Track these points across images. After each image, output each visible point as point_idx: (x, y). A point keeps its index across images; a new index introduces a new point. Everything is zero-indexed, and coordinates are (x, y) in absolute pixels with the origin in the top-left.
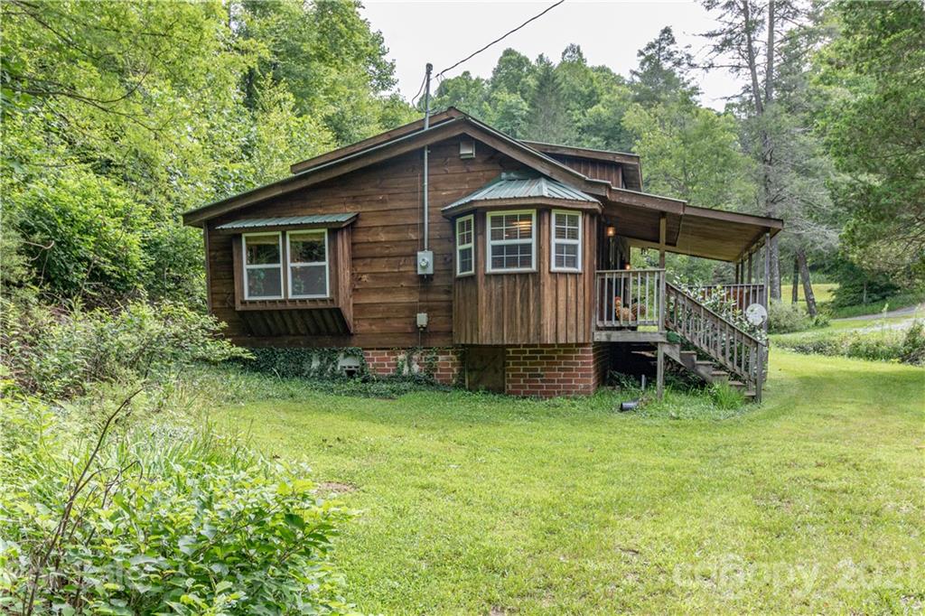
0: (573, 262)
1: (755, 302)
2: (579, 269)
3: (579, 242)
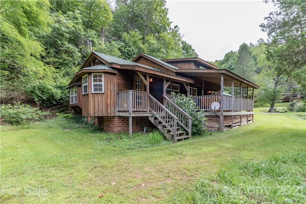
0: (101, 90)
1: (215, 101)
2: (103, 92)
3: (103, 83)
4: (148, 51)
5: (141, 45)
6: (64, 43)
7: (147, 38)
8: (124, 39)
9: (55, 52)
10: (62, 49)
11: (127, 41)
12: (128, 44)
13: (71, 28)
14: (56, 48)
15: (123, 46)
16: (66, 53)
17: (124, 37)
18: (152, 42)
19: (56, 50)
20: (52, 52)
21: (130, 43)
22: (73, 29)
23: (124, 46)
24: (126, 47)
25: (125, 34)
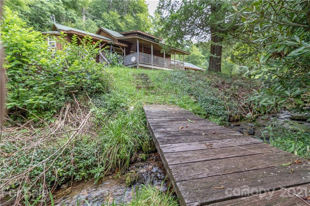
3: (55, 42)
4: (125, 28)
5: (119, 24)
6: (47, 19)
7: (125, 17)
8: (104, 18)
9: (39, 26)
10: (45, 24)
11: (106, 20)
12: (107, 22)
13: (53, 8)
14: (41, 24)
15: (102, 24)
16: (48, 28)
17: (104, 16)
18: (129, 20)
19: (40, 25)
20: (37, 27)
21: (108, 21)
22: (54, 9)
23: (104, 24)
24: (105, 25)
25: (105, 14)
